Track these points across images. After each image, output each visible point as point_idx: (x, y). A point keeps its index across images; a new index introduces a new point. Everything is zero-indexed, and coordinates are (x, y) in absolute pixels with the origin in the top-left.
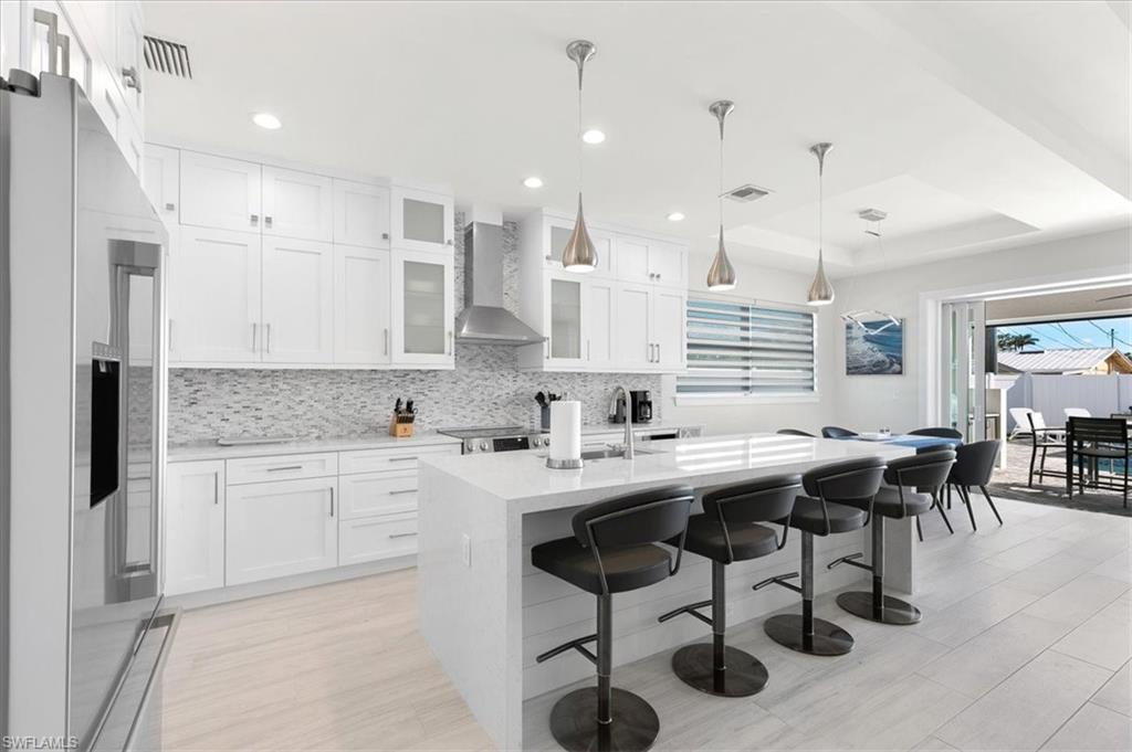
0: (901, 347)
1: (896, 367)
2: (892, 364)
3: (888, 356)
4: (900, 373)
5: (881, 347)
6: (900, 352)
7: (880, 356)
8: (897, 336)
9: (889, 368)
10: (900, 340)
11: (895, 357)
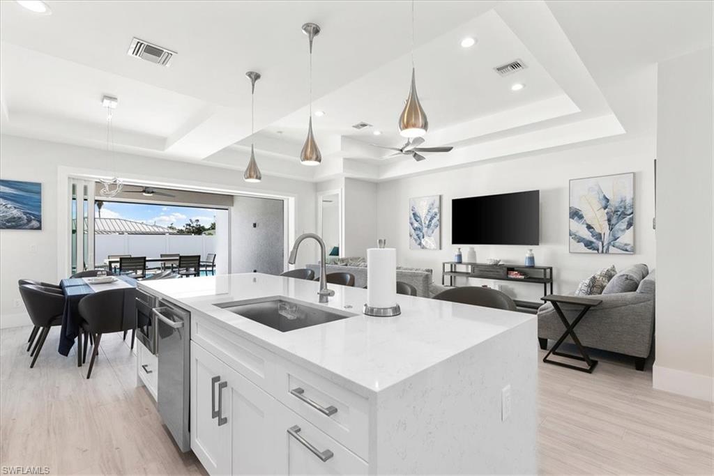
0: (40, 207)
1: (35, 223)
2: (29, 221)
3: (25, 213)
4: (39, 228)
5: (17, 205)
6: (40, 211)
7: (16, 213)
8: (36, 196)
9: (27, 224)
10: (40, 201)
11: (34, 215)
